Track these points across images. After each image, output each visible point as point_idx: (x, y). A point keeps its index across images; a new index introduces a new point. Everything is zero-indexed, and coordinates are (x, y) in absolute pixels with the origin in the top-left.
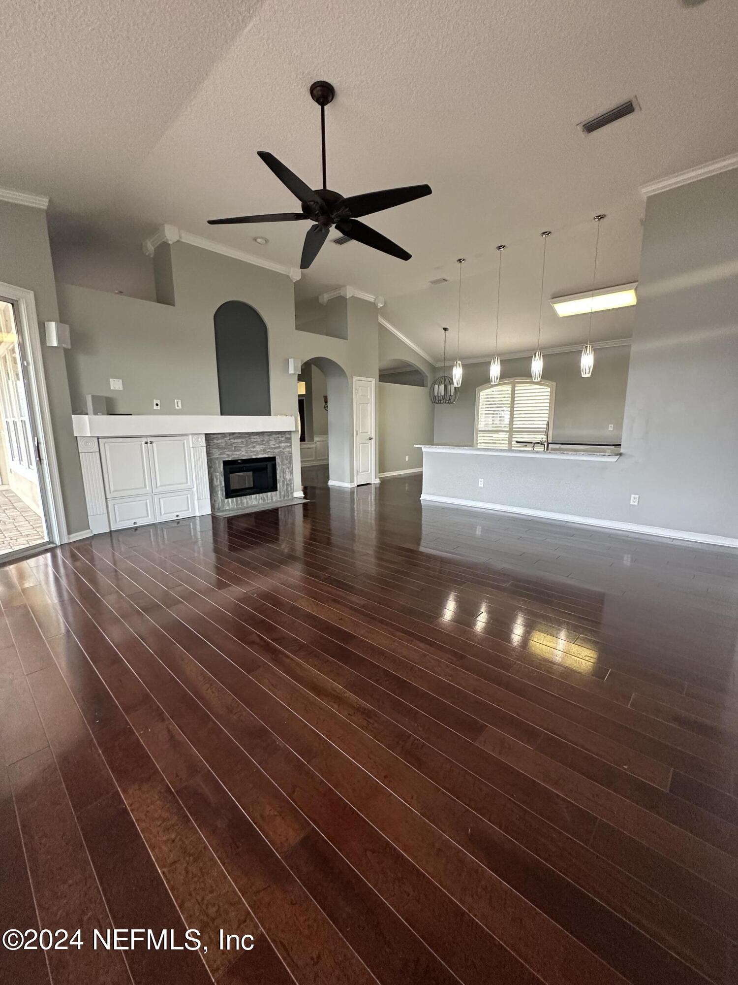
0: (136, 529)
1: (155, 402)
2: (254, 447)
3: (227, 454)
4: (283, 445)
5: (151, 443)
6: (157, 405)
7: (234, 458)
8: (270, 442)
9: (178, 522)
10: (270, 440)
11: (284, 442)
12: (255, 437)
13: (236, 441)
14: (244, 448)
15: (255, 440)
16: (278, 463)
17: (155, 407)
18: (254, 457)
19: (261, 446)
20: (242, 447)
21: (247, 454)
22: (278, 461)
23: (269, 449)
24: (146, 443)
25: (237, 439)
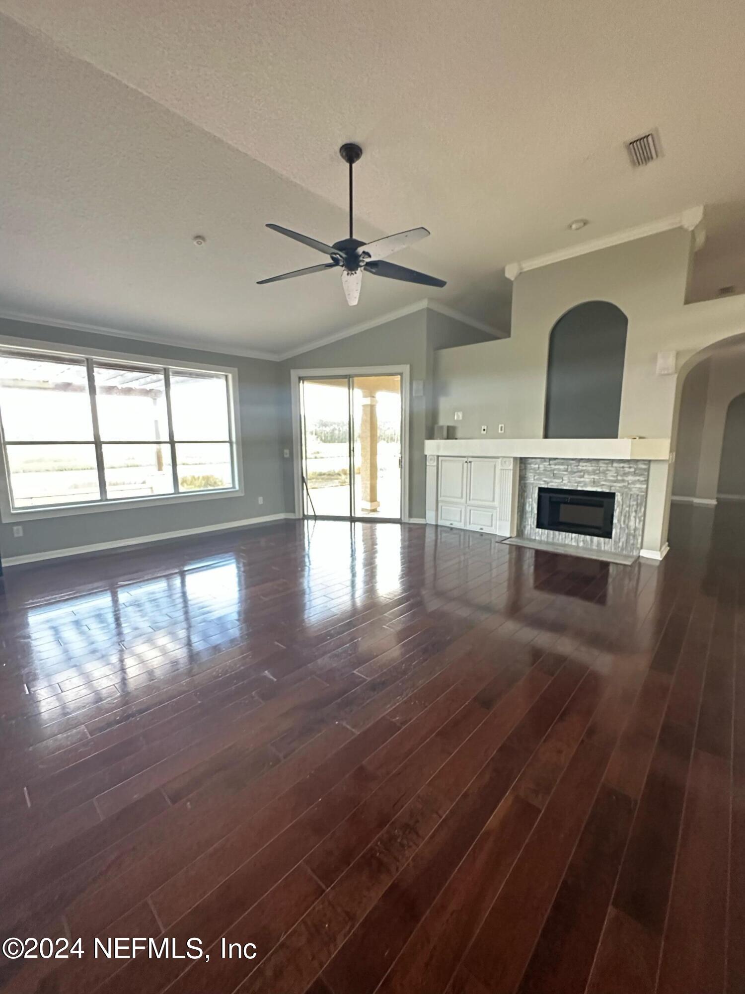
0: (452, 529)
1: (483, 427)
2: (582, 477)
3: (545, 481)
4: (630, 478)
5: (470, 462)
6: (484, 430)
7: (552, 486)
8: (607, 472)
9: (482, 534)
10: (608, 470)
11: (632, 475)
12: (585, 464)
13: (557, 467)
14: (567, 476)
15: (584, 468)
16: (618, 501)
17: (482, 432)
18: (579, 489)
19: (592, 477)
20: (564, 475)
21: (569, 484)
22: (618, 498)
23: (605, 481)
24: (466, 462)
25: (559, 465)
